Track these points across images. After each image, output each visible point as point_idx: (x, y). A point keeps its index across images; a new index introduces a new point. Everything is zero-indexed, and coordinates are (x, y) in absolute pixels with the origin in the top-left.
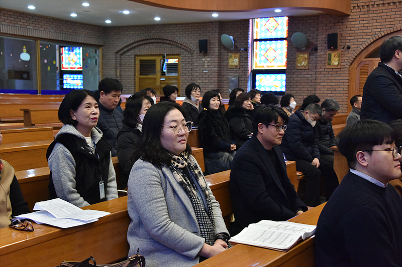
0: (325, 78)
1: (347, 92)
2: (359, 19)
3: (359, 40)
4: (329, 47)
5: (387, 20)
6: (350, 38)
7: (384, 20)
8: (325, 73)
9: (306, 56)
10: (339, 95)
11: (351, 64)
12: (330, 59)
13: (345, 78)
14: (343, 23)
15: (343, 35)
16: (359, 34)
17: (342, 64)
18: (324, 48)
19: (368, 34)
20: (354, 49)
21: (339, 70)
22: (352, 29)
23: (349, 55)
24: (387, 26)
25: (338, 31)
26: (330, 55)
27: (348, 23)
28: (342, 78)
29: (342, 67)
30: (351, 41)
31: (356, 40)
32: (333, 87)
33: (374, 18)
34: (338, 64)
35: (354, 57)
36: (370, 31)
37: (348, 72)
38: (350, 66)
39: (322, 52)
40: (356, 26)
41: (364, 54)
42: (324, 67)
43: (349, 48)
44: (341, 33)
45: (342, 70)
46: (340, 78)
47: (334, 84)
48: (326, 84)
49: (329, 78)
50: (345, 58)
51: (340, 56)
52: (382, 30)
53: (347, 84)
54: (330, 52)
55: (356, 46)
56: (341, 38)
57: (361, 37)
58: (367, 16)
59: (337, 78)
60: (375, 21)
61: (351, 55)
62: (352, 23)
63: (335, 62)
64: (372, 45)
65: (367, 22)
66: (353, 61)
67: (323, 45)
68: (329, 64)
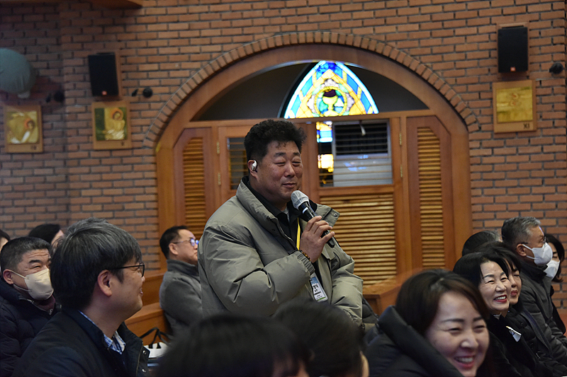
0: (91, 177)
1: (154, 213)
2: (167, 18)
3: (173, 74)
4: (96, 92)
5: (235, 23)
6: (147, 67)
7: (228, 24)
8: (91, 162)
9: (33, 115)
10: (133, 221)
11: (159, 136)
12: (101, 124)
13: (148, 175)
14: (125, 25)
15: (130, 60)
16: (172, 58)
17: (137, 137)
18: (81, 93)
19: (194, 57)
20: (164, 97)
21: (129, 153)
22: (152, 43)
23: (150, 113)
24: (236, 39)
25: (114, 48)
26: (100, 113)
27: (140, 28)
28: (139, 175)
29: (137, 145)
30: (152, 75)
31: (164, 74)
32: (116, 199)
33: (204, 16)
34: (125, 138)
35: (165, 118)
36: (197, 49)
37: (151, 159)
38: (157, 141)
39: (77, 103)
40: (161, 35)
41: (189, 111)
42: (88, 146)
43: (148, 93)
44: (125, 52)
45: (137, 152)
46: (132, 175)
47: (119, 191)
48: (98, 192)
49: (105, 177)
50: (140, 122)
51: (129, 116)
52: (226, 47)
53: (154, 190)
54: (100, 105)
55: (166, 89)
56: (126, 68)
57: (177, 66)
58: (184, 10)
59: (126, 176)
60: (206, 24)
61: (156, 112)
62: (151, 27)
63: (116, 132)
64: (207, 87)
65: (186, 26)
66: (163, 129)
67: (79, 85)
68: (101, 138)
